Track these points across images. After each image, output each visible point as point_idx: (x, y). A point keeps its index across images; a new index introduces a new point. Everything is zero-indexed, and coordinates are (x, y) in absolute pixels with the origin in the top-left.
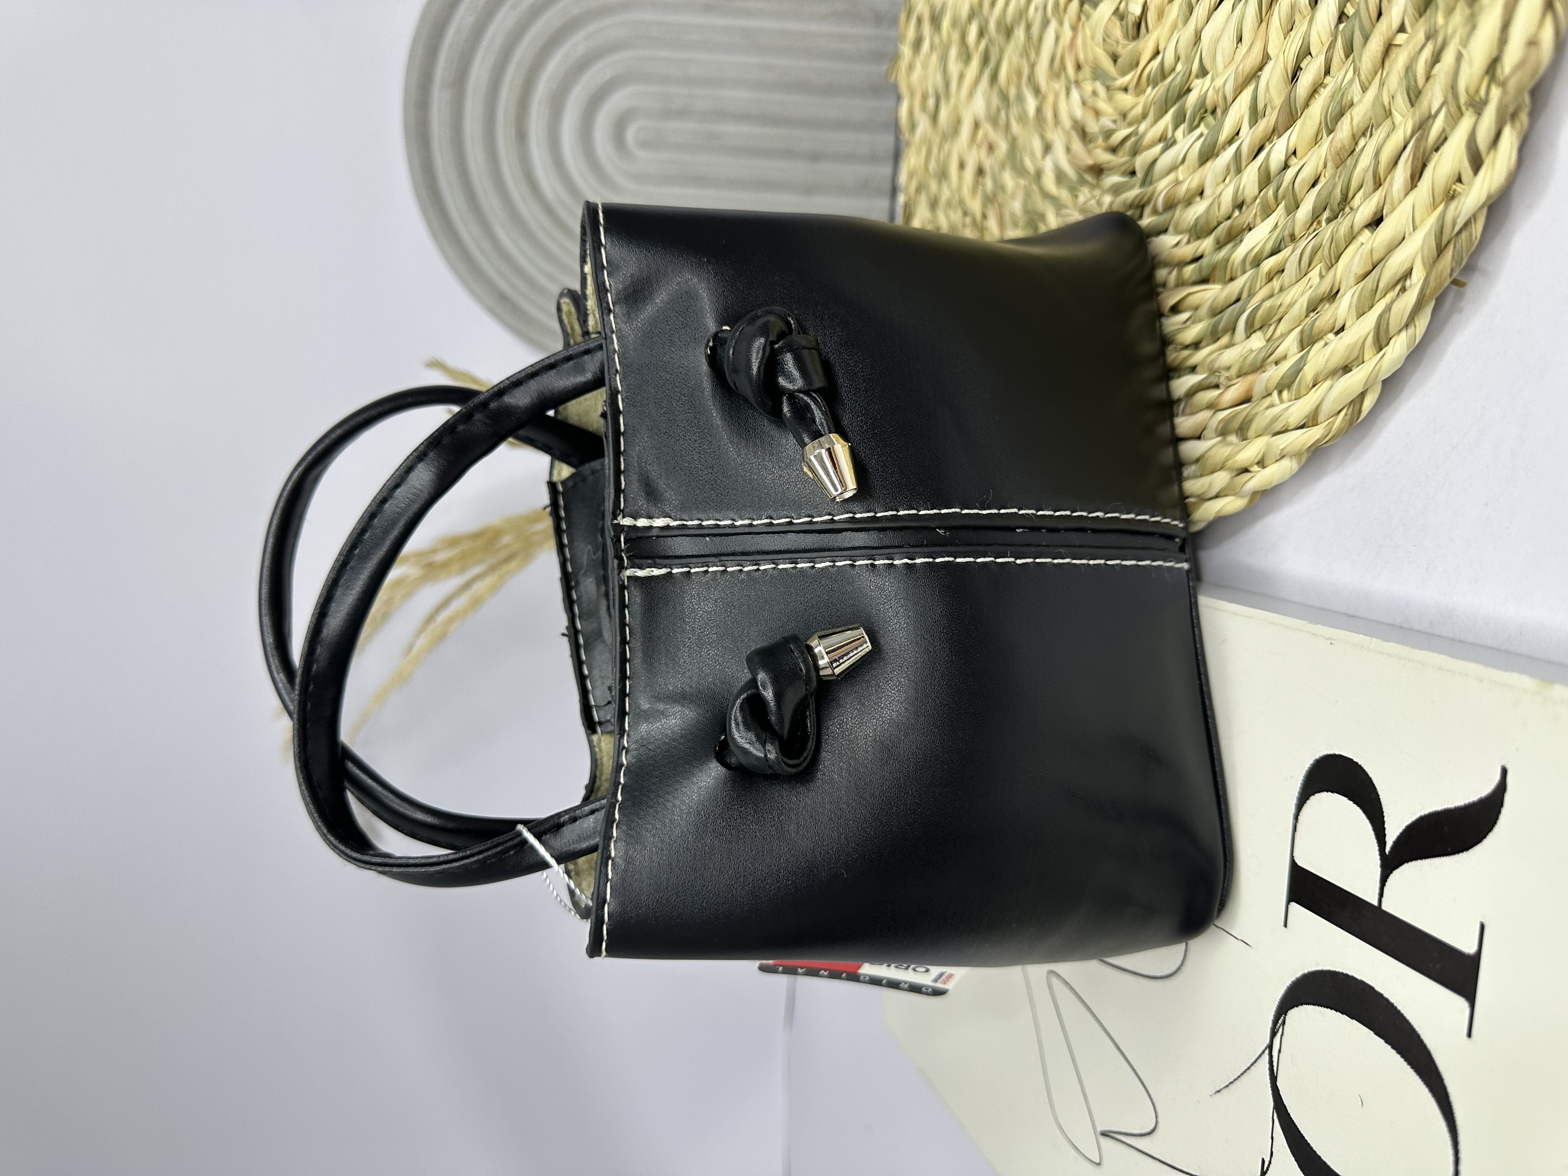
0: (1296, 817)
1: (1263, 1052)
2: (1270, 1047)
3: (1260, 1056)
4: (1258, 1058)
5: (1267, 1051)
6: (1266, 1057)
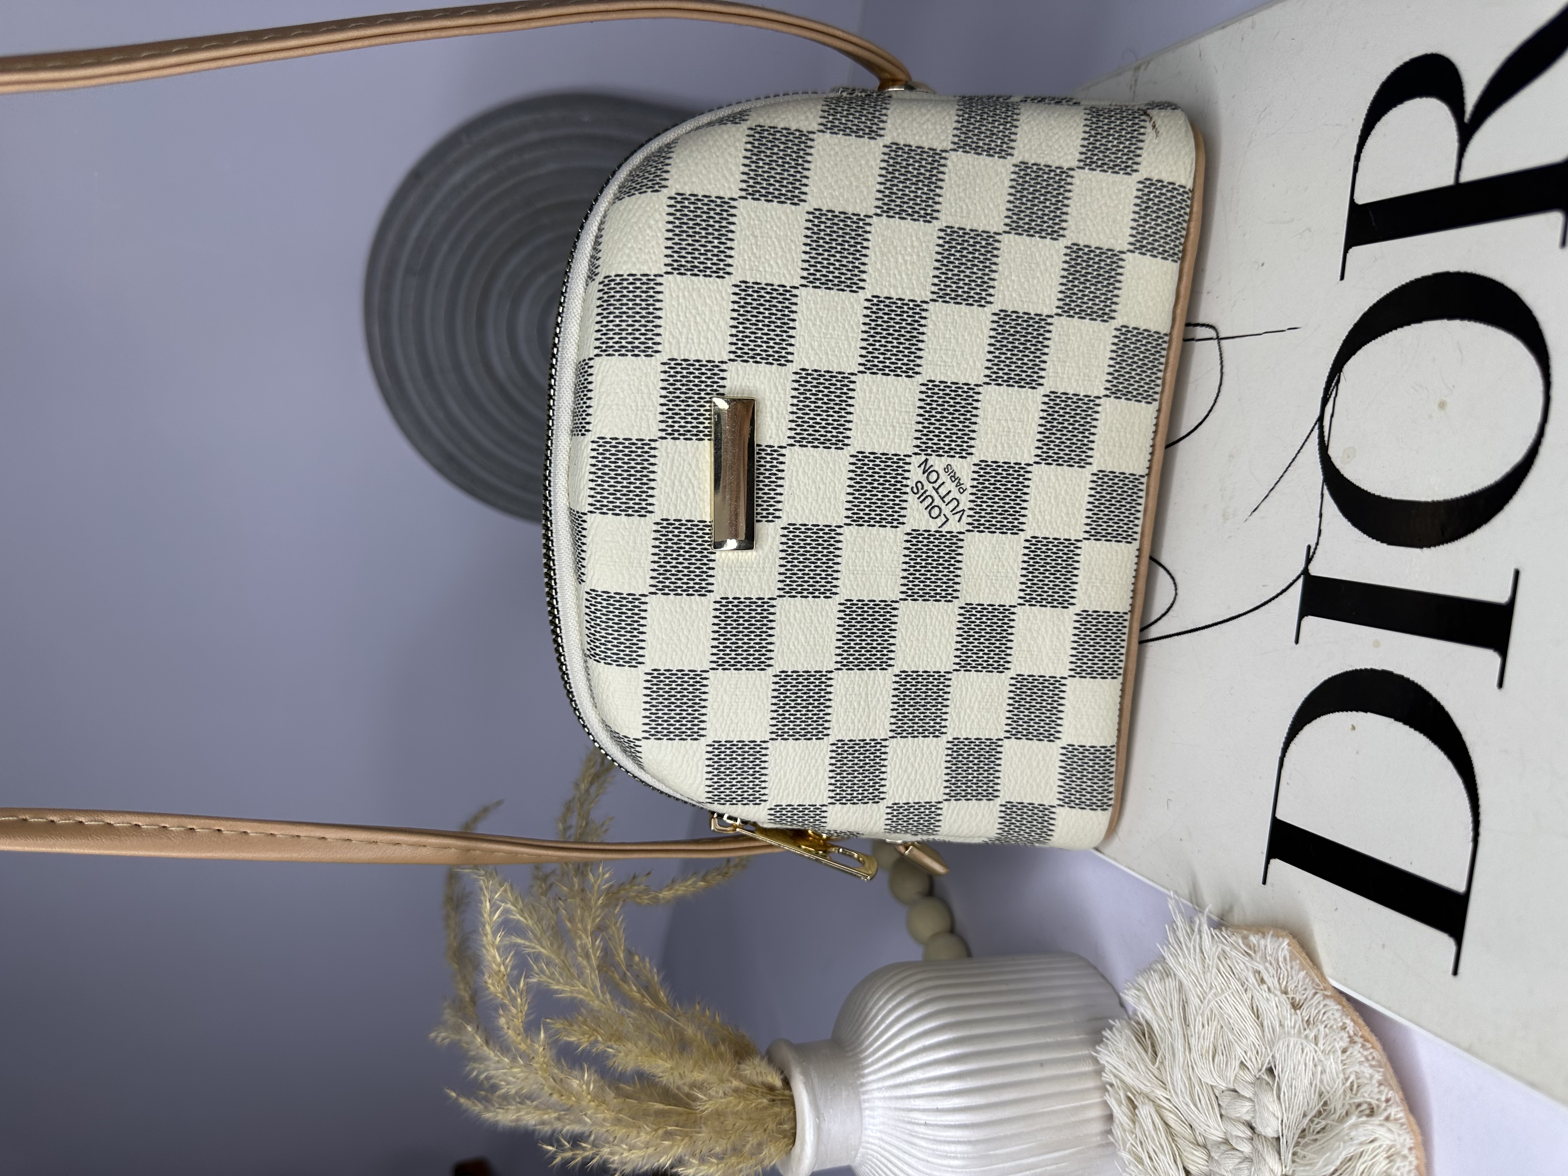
0: (1357, 158)
1: (1312, 430)
2: (1321, 419)
3: (1308, 437)
4: (1306, 441)
5: (1317, 426)
6: (1316, 432)
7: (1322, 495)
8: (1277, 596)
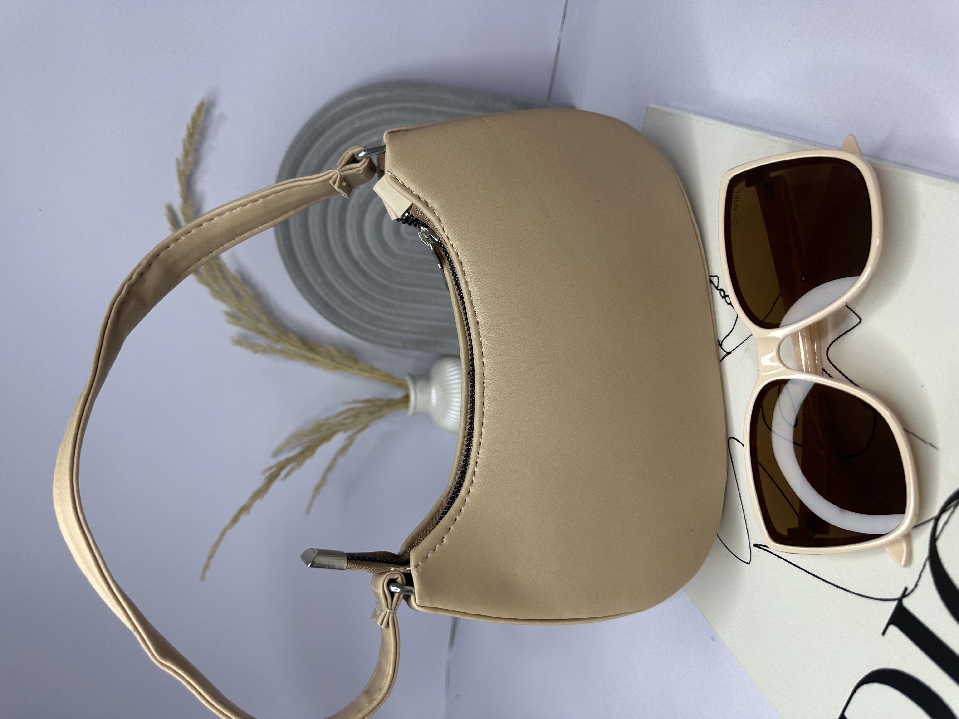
2: (937, 519)
3: (927, 522)
5: (933, 521)
6: (931, 525)
7: (924, 566)
8: (877, 599)
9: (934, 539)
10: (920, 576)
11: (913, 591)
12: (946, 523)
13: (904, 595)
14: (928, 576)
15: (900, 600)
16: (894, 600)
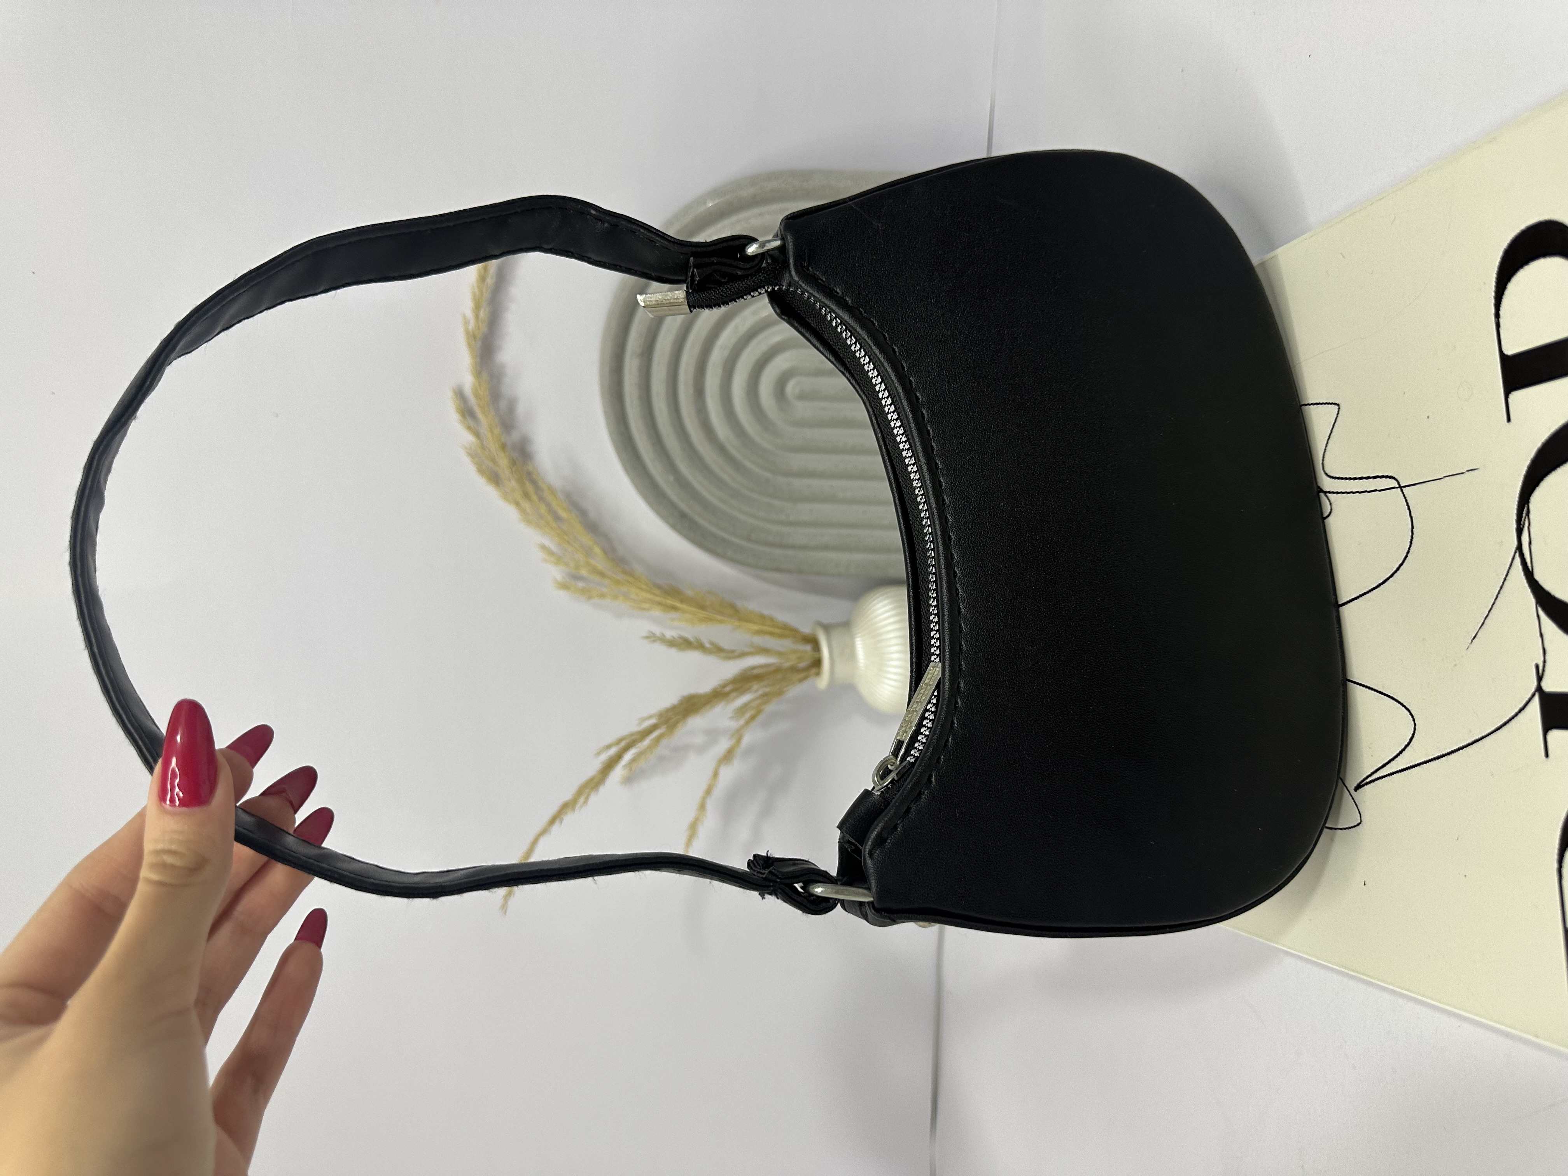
0: (1497, 316)
1: (1513, 558)
2: (1519, 548)
3: (1511, 565)
4: (1509, 569)
5: (1517, 555)
6: (1518, 560)
7: (1538, 616)
8: (1516, 715)
9: (1529, 574)
10: (1541, 635)
11: (1545, 662)
12: (1530, 543)
13: (1540, 678)
14: (1549, 626)
15: (1539, 689)
16: (1533, 695)
